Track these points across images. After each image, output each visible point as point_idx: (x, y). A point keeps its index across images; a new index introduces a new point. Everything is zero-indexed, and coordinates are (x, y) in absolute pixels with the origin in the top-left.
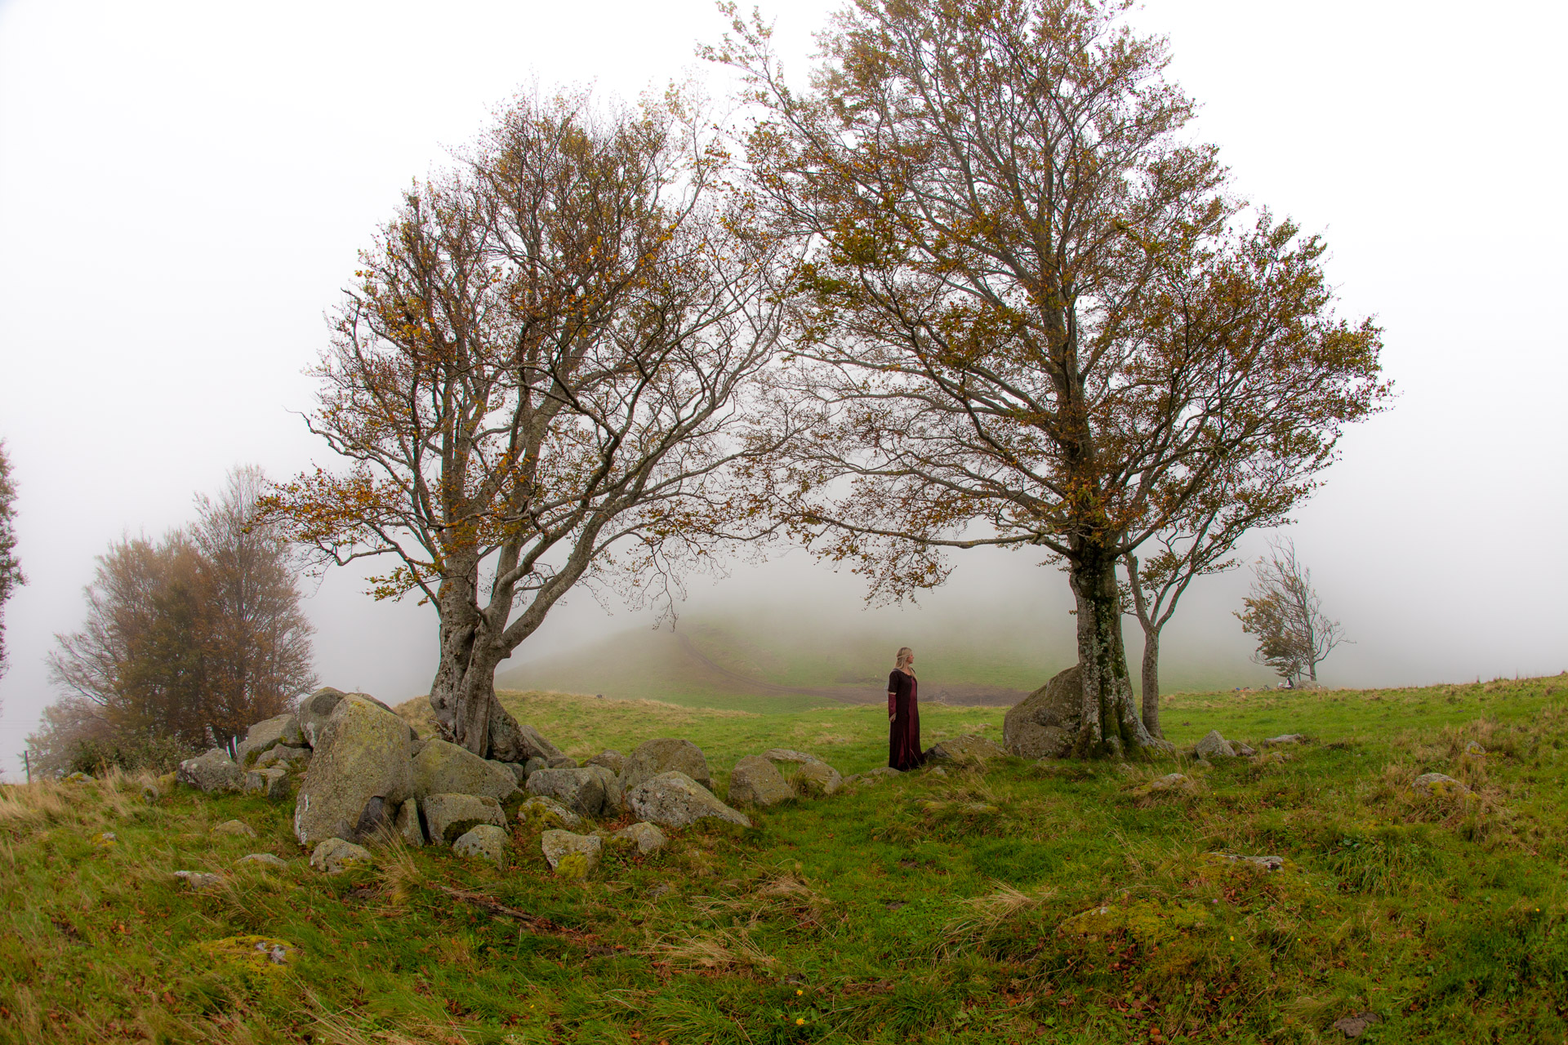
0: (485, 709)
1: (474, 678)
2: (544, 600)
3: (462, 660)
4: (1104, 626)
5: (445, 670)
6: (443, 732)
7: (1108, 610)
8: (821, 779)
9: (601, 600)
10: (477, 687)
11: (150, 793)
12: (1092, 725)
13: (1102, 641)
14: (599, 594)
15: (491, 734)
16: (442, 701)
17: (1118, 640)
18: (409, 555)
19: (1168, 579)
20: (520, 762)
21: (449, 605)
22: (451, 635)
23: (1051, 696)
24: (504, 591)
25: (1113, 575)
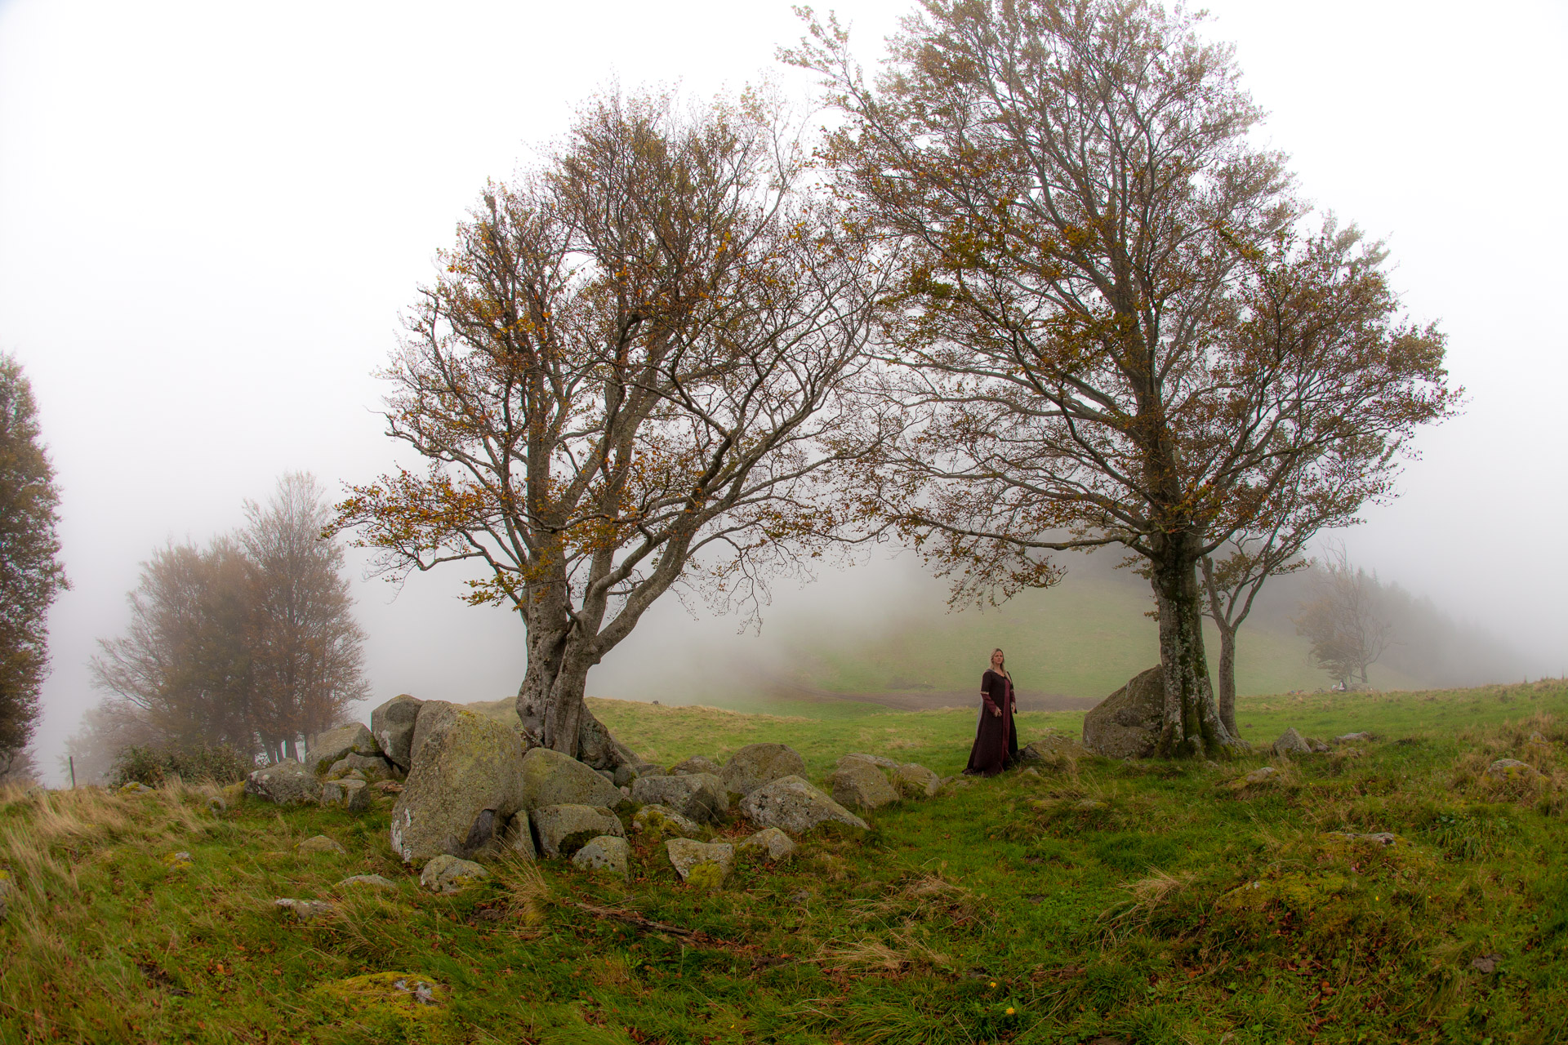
0: (576, 716)
1: (565, 684)
2: (636, 605)
3: (552, 667)
4: (1186, 626)
5: (532, 677)
6: (529, 739)
7: (1190, 610)
8: (921, 781)
9: (687, 605)
10: (569, 694)
11: (217, 805)
12: (1174, 724)
13: (1184, 641)
14: (686, 599)
15: (580, 741)
16: (529, 708)
17: (1198, 640)
18: (495, 559)
19: (1240, 579)
20: (609, 769)
21: (537, 610)
22: (540, 641)
23: (1132, 696)
24: (597, 596)
25: (1193, 576)
